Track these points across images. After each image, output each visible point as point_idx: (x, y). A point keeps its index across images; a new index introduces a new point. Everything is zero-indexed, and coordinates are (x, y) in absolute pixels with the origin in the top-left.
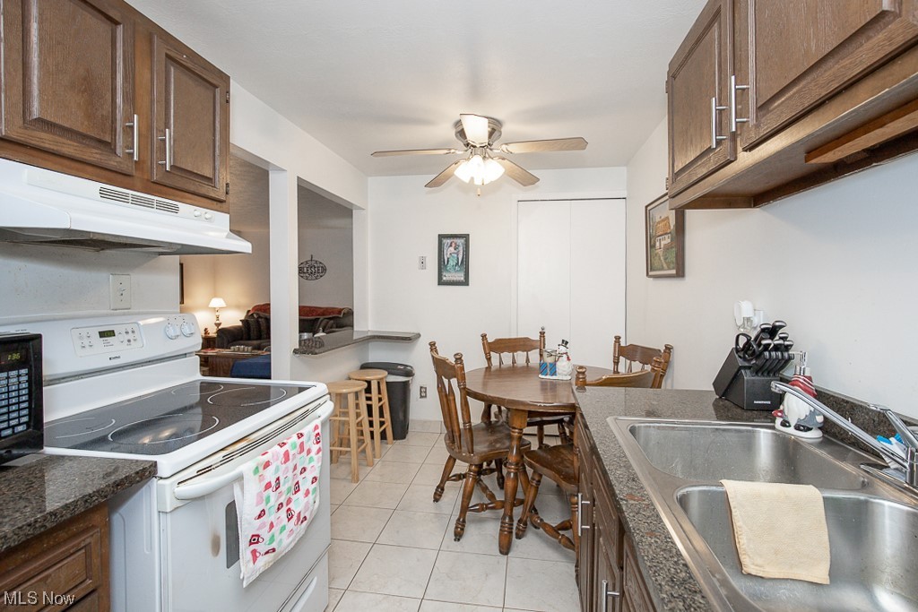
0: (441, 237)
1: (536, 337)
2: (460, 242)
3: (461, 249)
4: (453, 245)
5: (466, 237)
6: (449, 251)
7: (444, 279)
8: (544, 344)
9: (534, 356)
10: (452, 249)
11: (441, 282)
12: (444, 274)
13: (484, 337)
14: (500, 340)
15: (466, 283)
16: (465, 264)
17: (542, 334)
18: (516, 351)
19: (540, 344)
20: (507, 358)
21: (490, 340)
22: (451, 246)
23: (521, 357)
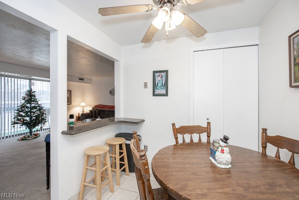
0: (154, 72)
1: (205, 125)
2: (164, 74)
3: (164, 78)
4: (160, 76)
5: (166, 72)
6: (158, 79)
7: (156, 93)
8: (210, 130)
9: (204, 137)
10: (159, 78)
11: (154, 95)
12: (156, 90)
13: (173, 125)
14: (184, 127)
15: (166, 95)
16: (166, 85)
17: (209, 123)
18: (193, 133)
19: (207, 130)
20: (187, 138)
21: (177, 126)
22: (159, 76)
23: (196, 138)
